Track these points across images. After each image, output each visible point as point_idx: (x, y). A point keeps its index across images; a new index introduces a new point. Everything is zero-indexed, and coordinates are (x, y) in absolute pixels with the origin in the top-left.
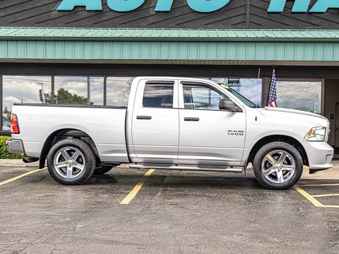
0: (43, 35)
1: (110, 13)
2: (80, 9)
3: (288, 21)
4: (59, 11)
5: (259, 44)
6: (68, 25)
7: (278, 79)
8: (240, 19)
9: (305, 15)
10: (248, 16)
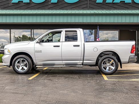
0: (5, 13)
1: (33, 4)
2: (21, 2)
3: (105, 7)
4: (12, 3)
5: (92, 16)
6: (16, 9)
7: (100, 30)
8: (85, 6)
9: (111, 4)
10: (88, 5)
